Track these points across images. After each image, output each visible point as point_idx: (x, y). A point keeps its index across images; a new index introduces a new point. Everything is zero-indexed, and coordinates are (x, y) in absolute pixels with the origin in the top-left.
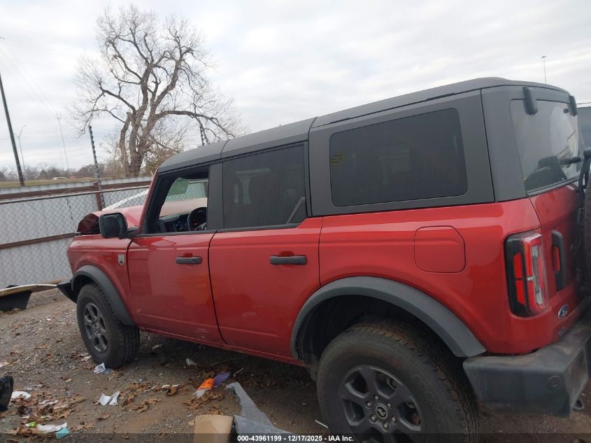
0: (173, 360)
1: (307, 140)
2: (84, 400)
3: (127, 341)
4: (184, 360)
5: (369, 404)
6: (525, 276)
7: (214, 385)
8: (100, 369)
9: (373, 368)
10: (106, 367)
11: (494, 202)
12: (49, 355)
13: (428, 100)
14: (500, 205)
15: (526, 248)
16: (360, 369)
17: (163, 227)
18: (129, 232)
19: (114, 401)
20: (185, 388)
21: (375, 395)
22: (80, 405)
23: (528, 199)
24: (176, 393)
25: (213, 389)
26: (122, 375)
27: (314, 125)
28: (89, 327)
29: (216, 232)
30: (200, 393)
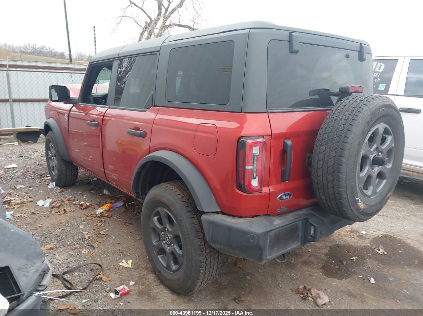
0: (97, 189)
1: (159, 51)
2: (32, 201)
3: (68, 171)
4: (103, 190)
5: (163, 233)
6: (244, 166)
7: (111, 208)
8: (52, 185)
9: (165, 210)
10: (56, 185)
11: (241, 113)
12: (28, 172)
13: (223, 32)
14: (245, 115)
15: (248, 148)
16: (160, 209)
17: (92, 100)
18: (71, 100)
19: (47, 205)
20: (92, 207)
21: (165, 228)
22: (28, 203)
23: (267, 114)
24: (85, 208)
25: (109, 210)
26: (63, 191)
27: (167, 41)
28: (50, 159)
29: (109, 108)
30: (99, 211)
